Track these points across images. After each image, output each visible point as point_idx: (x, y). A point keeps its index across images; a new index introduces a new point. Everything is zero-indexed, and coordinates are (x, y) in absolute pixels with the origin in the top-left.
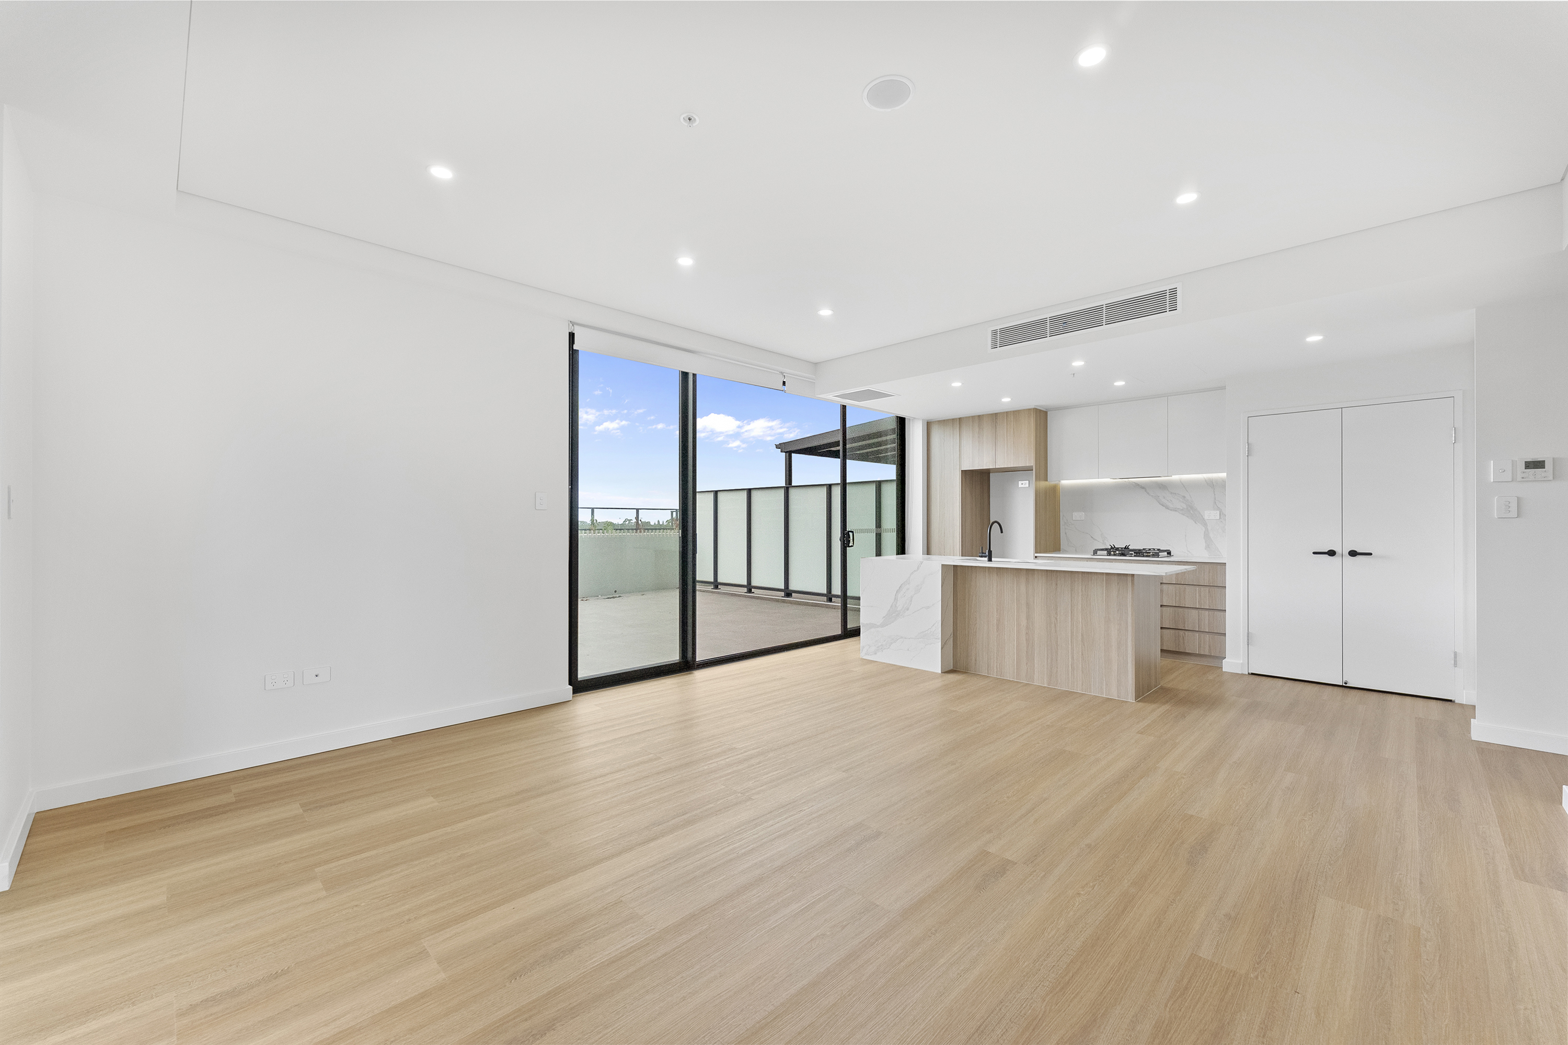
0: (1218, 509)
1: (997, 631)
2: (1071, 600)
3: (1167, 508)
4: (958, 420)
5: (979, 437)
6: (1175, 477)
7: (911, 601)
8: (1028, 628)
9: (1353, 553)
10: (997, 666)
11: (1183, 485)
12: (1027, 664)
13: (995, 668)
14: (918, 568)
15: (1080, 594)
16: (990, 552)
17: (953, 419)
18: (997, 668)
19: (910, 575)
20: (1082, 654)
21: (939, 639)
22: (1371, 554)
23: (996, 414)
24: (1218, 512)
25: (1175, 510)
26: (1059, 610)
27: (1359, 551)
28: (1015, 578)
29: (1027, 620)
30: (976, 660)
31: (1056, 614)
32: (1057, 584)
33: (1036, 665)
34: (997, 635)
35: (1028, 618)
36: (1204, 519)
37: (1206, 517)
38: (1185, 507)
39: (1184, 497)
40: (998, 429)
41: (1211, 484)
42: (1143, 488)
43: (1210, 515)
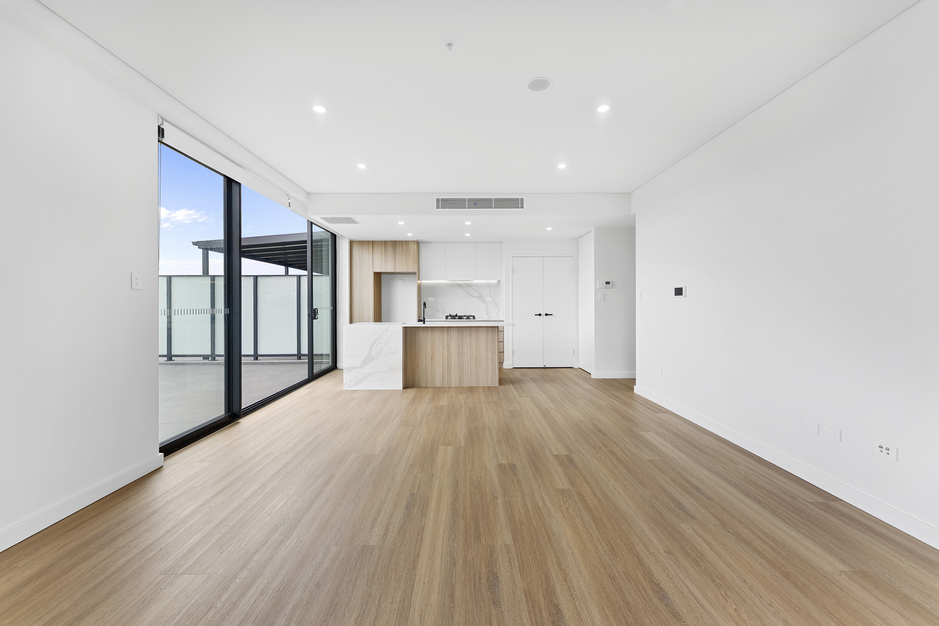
0: (491, 296)
1: (431, 361)
2: (470, 341)
3: (471, 296)
4: (371, 242)
5: (385, 253)
6: (475, 281)
7: (382, 350)
8: (448, 358)
9: (546, 315)
10: (431, 380)
11: (478, 285)
12: (447, 376)
13: (430, 382)
14: (387, 330)
15: (474, 338)
16: (424, 319)
17: (368, 241)
18: (431, 381)
19: (382, 334)
20: (475, 367)
21: (401, 370)
22: (552, 315)
23: (395, 241)
24: (491, 298)
25: (474, 297)
26: (464, 346)
27: (548, 314)
28: (441, 332)
29: (448, 353)
30: (419, 379)
31: (463, 348)
32: (463, 334)
33: (452, 376)
34: (431, 364)
35: (448, 352)
36: (486, 301)
37: (487, 300)
38: (479, 295)
39: (478, 291)
40: (396, 250)
41: (489, 285)
42: (461, 286)
43: (488, 299)
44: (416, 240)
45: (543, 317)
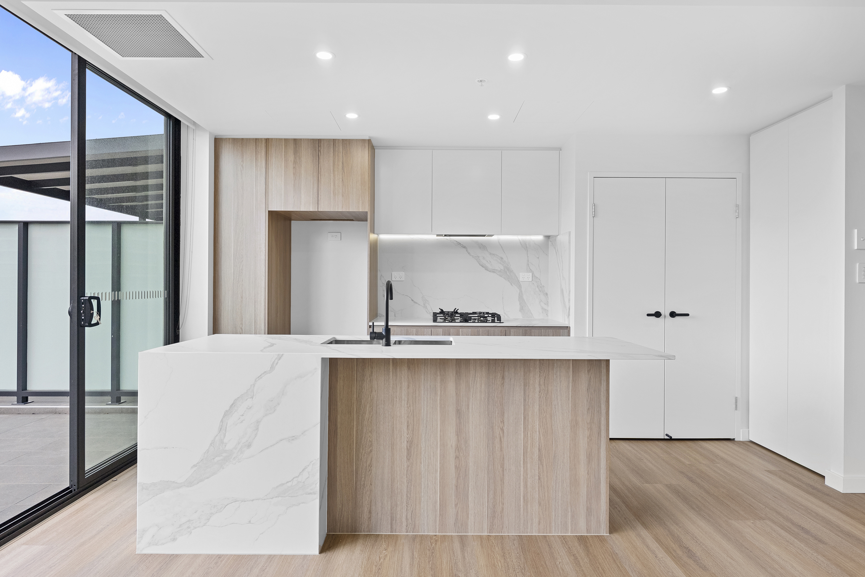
0: (531, 271)
1: (408, 459)
2: (525, 400)
3: (487, 269)
4: (264, 142)
5: (294, 168)
6: (495, 238)
7: (257, 429)
8: (458, 448)
9: (673, 314)
10: (407, 516)
11: (502, 246)
12: (456, 505)
13: (404, 520)
14: (272, 368)
16: (388, 330)
17: (256, 139)
18: (407, 519)
19: (256, 381)
20: (539, 479)
21: (315, 494)
22: (687, 315)
24: (531, 274)
25: (494, 271)
26: (506, 416)
27: (677, 312)
28: (438, 374)
29: (457, 435)
30: (370, 512)
31: (503, 422)
33: (471, 505)
34: (408, 466)
35: (459, 432)
36: (518, 281)
37: (521, 279)
38: (502, 268)
39: (502, 258)
40: (321, 160)
41: (525, 246)
42: (464, 247)
43: (525, 277)
44: (367, 138)
45: (666, 321)
